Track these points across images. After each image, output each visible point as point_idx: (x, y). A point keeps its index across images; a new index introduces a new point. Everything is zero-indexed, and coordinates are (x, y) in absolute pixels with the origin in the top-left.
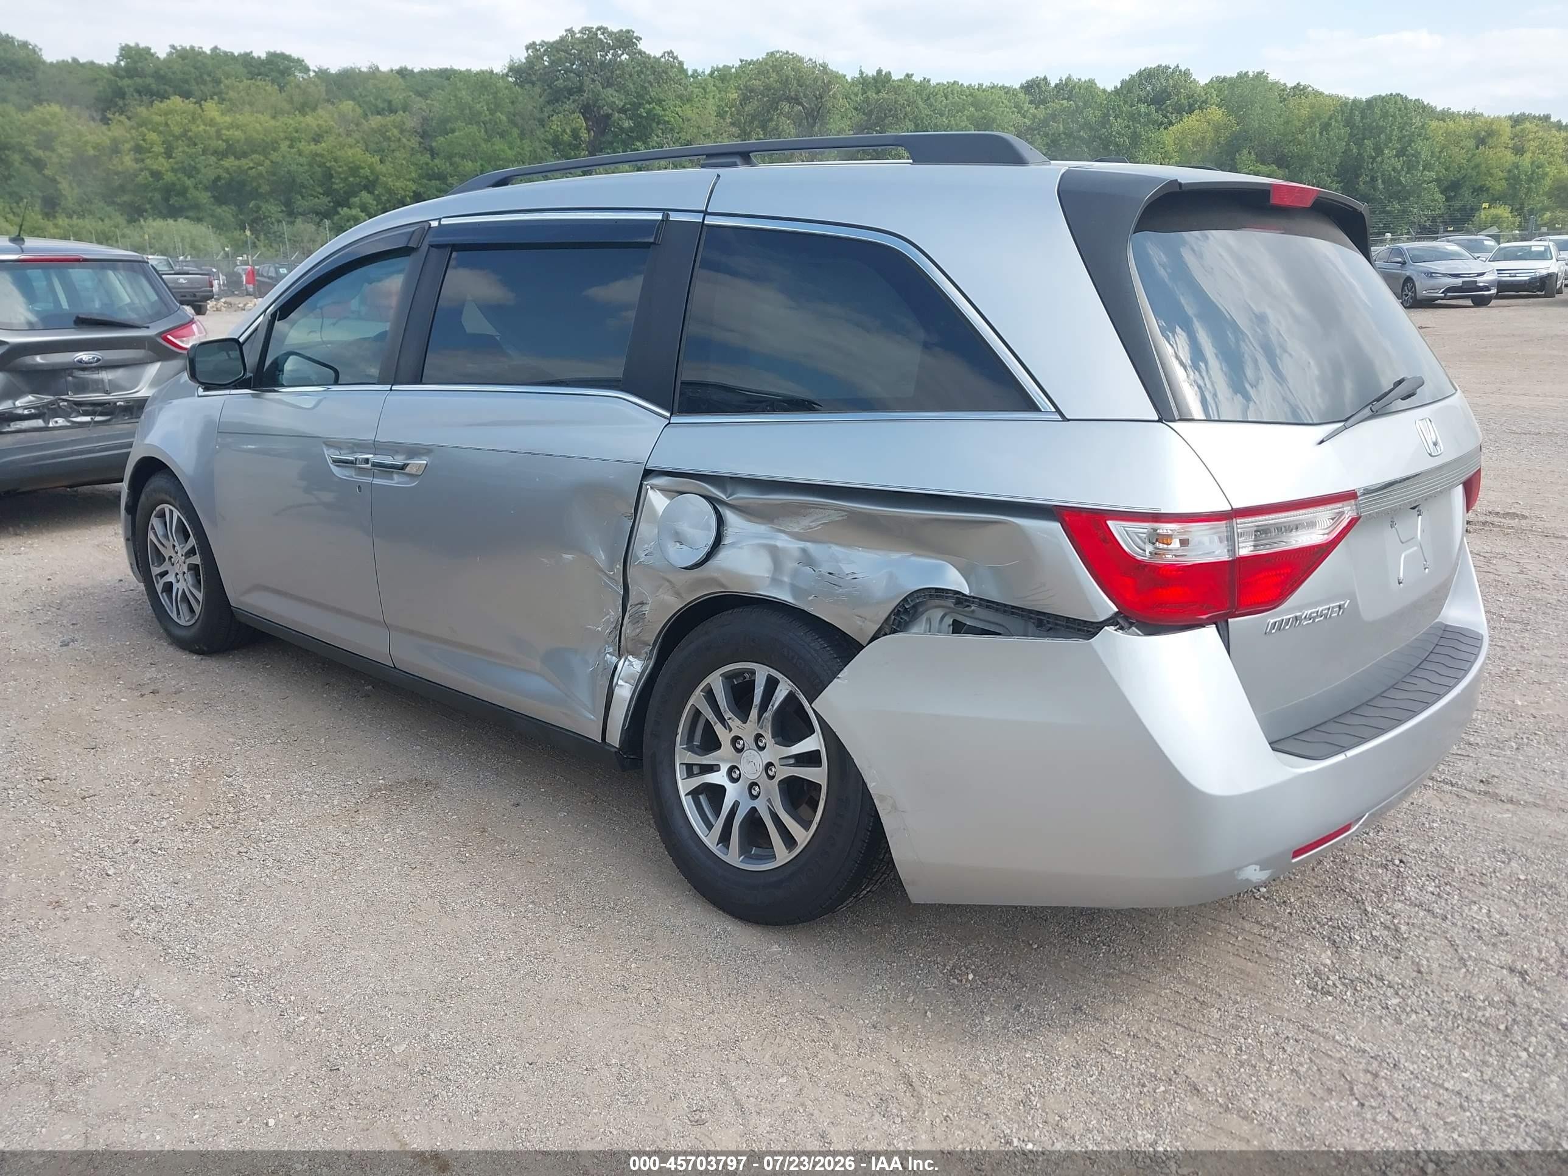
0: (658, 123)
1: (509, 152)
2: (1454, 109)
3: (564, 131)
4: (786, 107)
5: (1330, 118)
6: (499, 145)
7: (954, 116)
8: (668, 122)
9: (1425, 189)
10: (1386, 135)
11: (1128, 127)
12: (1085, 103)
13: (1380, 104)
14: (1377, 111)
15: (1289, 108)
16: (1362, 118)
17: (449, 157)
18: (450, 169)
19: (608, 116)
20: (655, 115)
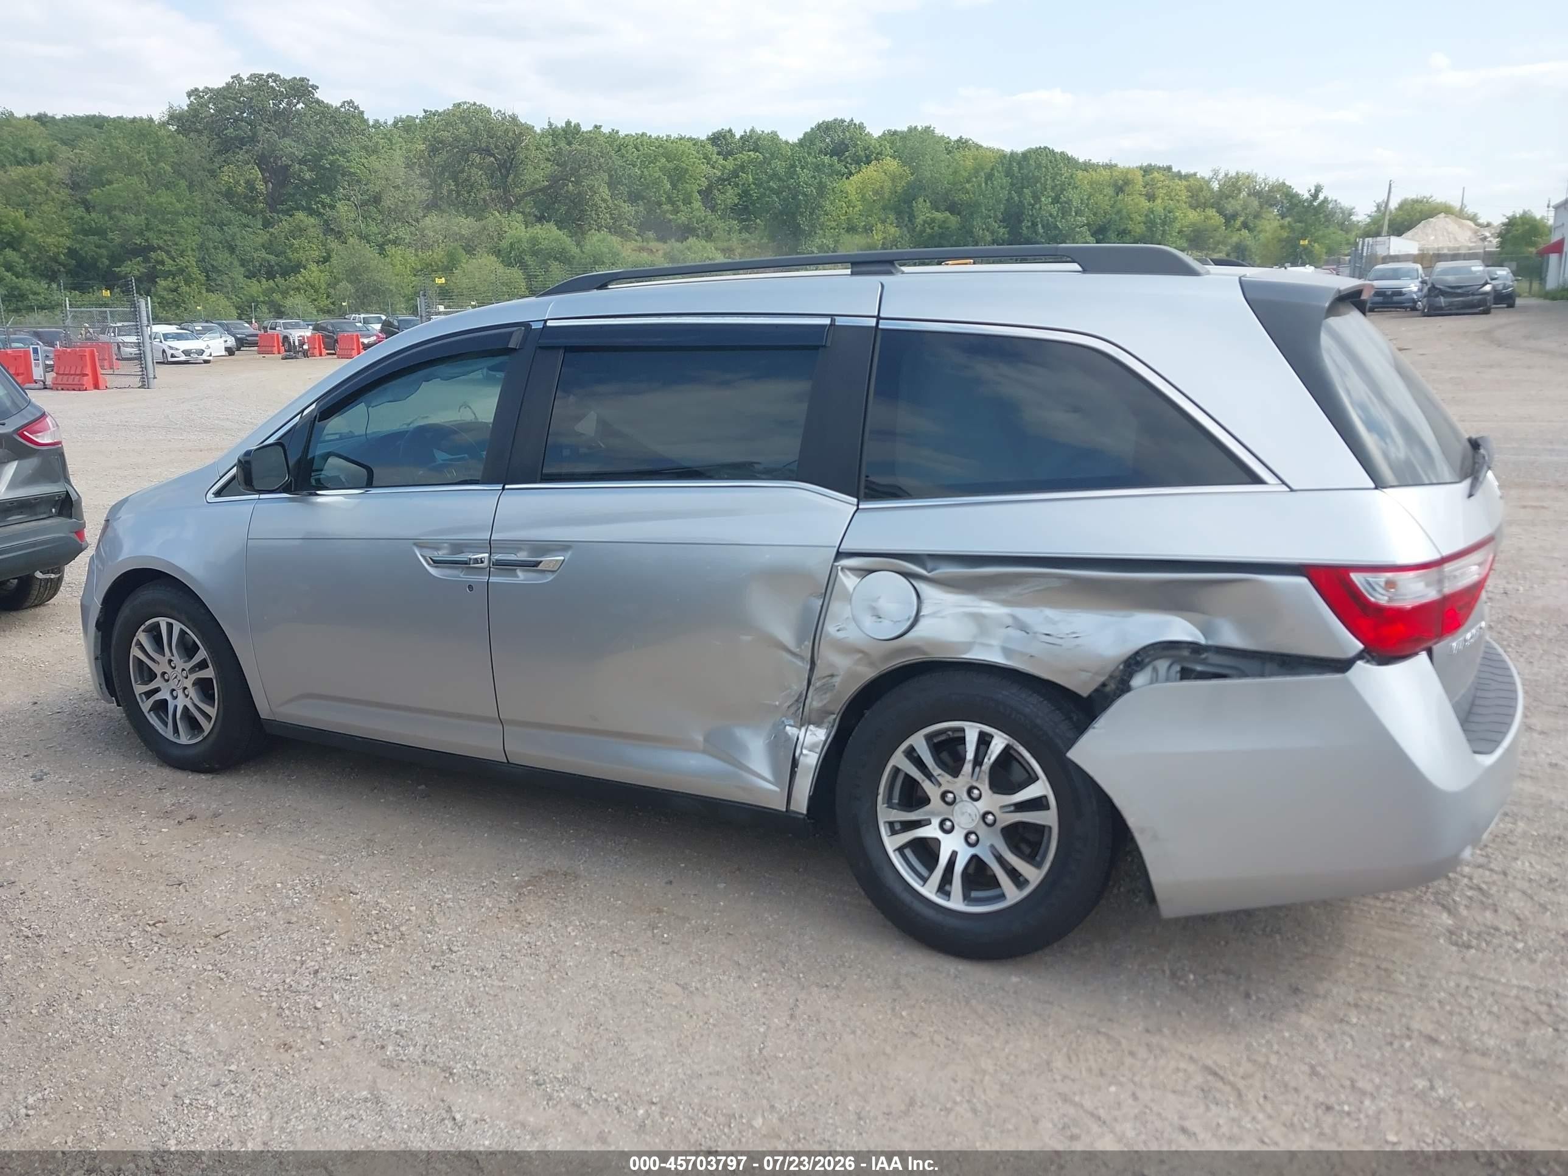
0: (343, 175)
1: (178, 205)
2: (1094, 161)
3: (238, 182)
4: (476, 158)
5: (992, 169)
6: (165, 197)
7: (647, 167)
8: (354, 174)
9: (1078, 233)
10: (1041, 184)
11: (814, 177)
12: (772, 155)
13: (1034, 156)
14: (1032, 162)
15: (955, 160)
16: (1020, 169)
17: (108, 211)
18: (110, 223)
19: (287, 167)
20: (339, 166)
